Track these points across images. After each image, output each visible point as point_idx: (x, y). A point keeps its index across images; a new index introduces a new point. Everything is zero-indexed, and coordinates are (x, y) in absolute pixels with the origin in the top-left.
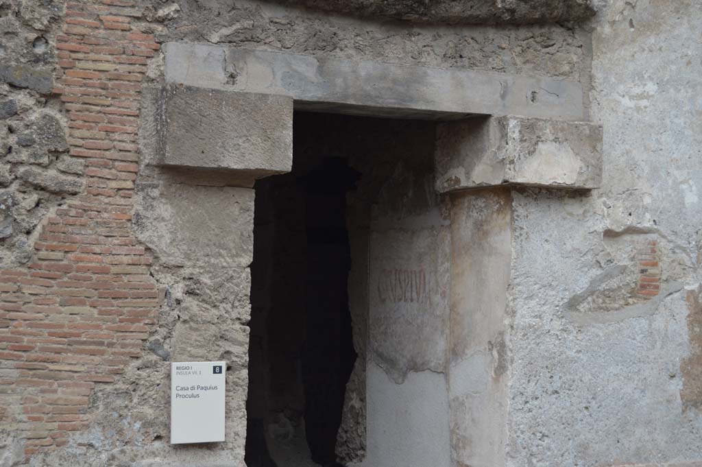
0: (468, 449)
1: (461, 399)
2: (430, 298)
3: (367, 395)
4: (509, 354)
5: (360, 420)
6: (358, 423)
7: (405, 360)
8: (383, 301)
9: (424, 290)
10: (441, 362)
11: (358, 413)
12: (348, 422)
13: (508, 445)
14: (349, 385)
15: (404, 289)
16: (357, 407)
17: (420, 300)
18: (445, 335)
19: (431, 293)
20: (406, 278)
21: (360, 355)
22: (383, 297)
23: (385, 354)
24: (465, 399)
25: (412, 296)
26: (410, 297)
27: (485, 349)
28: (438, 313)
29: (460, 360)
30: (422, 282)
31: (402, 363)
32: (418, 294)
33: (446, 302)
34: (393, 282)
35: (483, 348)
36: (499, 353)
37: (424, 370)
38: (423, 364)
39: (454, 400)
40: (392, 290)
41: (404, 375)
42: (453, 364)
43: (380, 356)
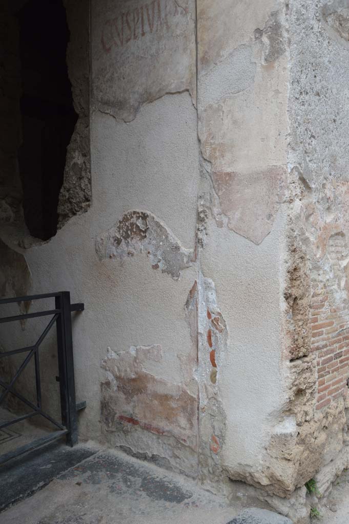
0: (228, 156)
1: (216, 106)
2: (166, 23)
3: (91, 147)
4: (285, 35)
5: (83, 174)
6: (81, 178)
7: (136, 96)
8: (108, 50)
9: (159, 17)
10: (184, 80)
11: (81, 169)
12: (71, 179)
13: (289, 135)
14: (71, 146)
15: (132, 28)
16: (79, 163)
17: (154, 29)
18: (189, 51)
19: (168, 17)
20: (135, 15)
21: (81, 115)
22: (107, 46)
23: (112, 99)
24: (222, 104)
25: (143, 31)
26: (141, 32)
27: (251, 39)
28: (178, 32)
29: (212, 65)
30: (156, 11)
31: (133, 100)
32: (151, 25)
33: (188, 19)
34: (120, 27)
35: (248, 39)
36: (270, 38)
37: (161, 97)
38: (159, 91)
39: (205, 110)
40: (119, 35)
41: (136, 110)
42: (203, 73)
43: (107, 103)
